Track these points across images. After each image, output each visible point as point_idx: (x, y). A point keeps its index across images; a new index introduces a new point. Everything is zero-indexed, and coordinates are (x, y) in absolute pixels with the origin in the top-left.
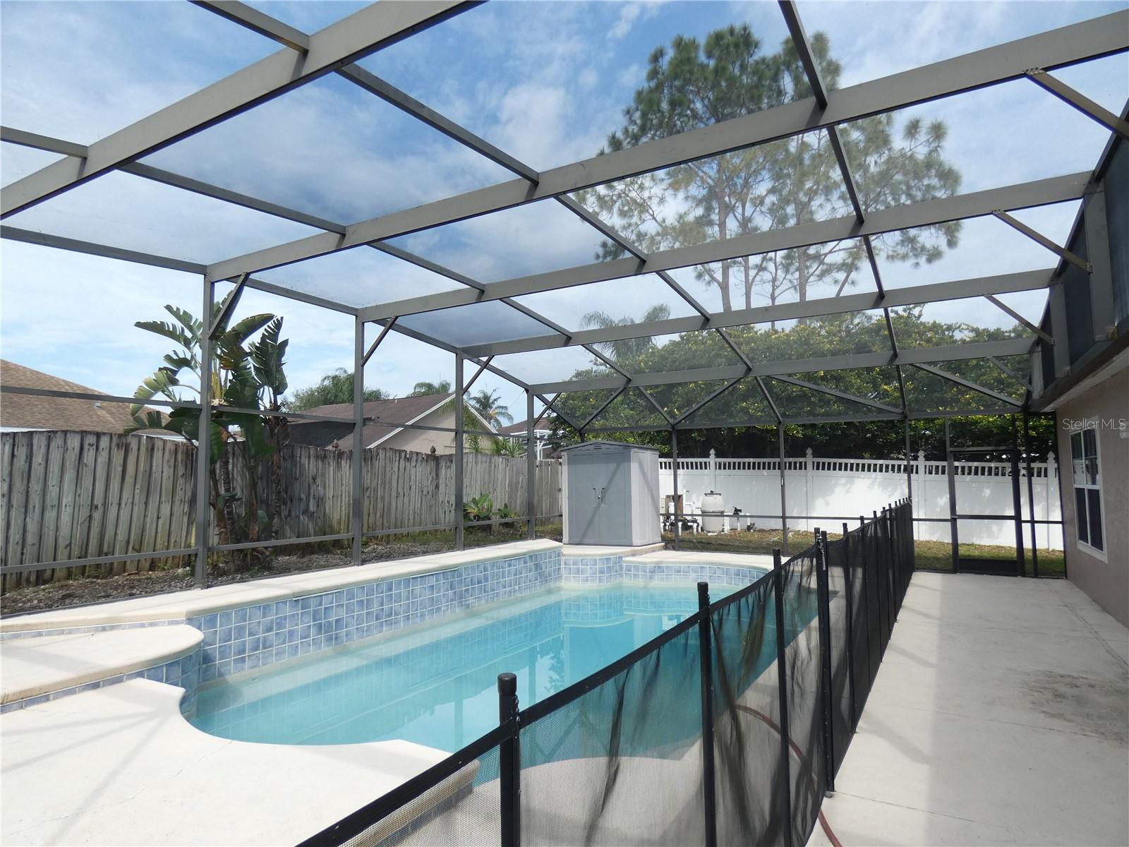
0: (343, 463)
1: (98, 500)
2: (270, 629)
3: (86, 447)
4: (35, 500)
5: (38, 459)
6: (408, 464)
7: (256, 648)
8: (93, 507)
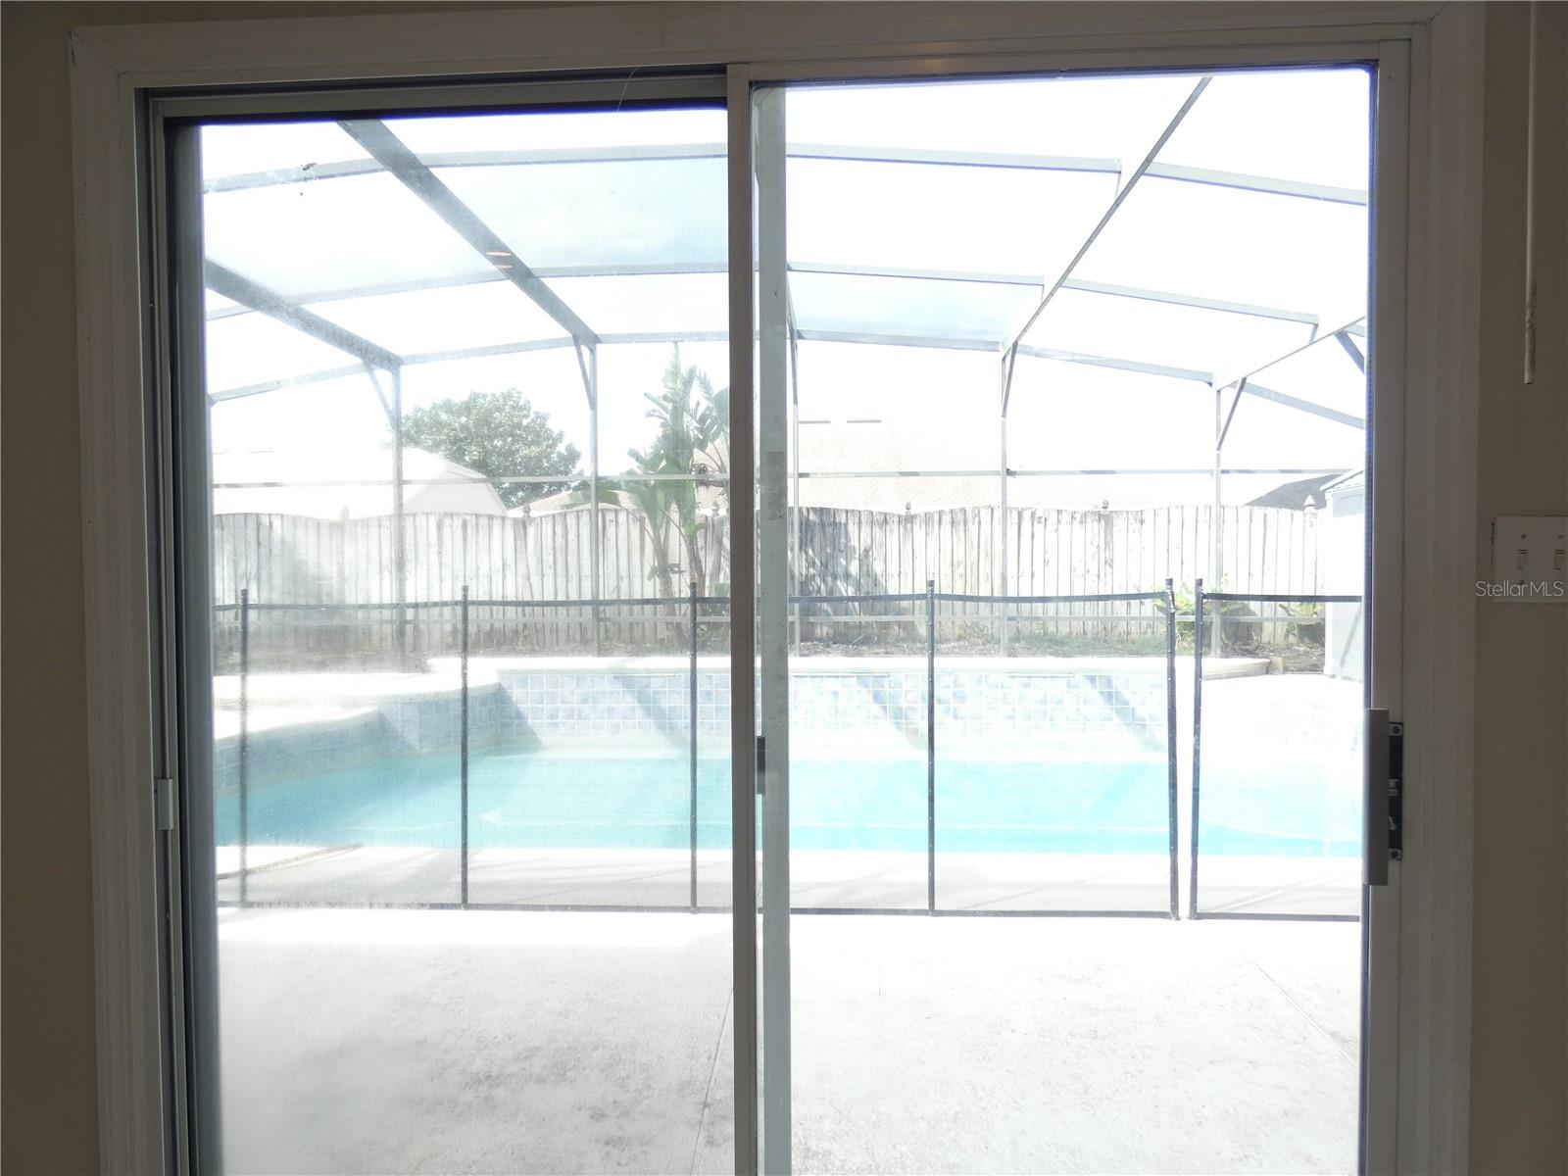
0: (916, 528)
1: (624, 572)
2: (585, 701)
3: (608, 523)
4: (573, 571)
5: (572, 536)
6: (1039, 528)
7: (571, 717)
8: (619, 578)
